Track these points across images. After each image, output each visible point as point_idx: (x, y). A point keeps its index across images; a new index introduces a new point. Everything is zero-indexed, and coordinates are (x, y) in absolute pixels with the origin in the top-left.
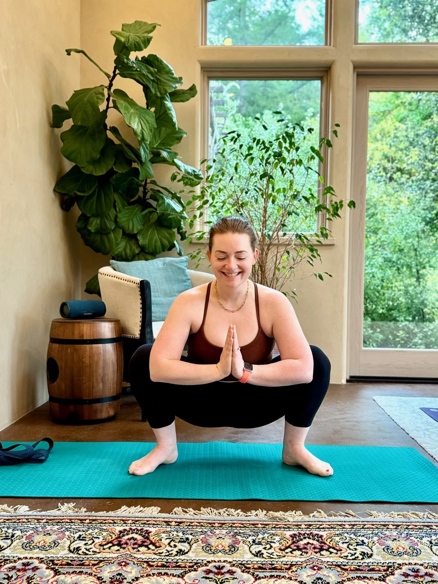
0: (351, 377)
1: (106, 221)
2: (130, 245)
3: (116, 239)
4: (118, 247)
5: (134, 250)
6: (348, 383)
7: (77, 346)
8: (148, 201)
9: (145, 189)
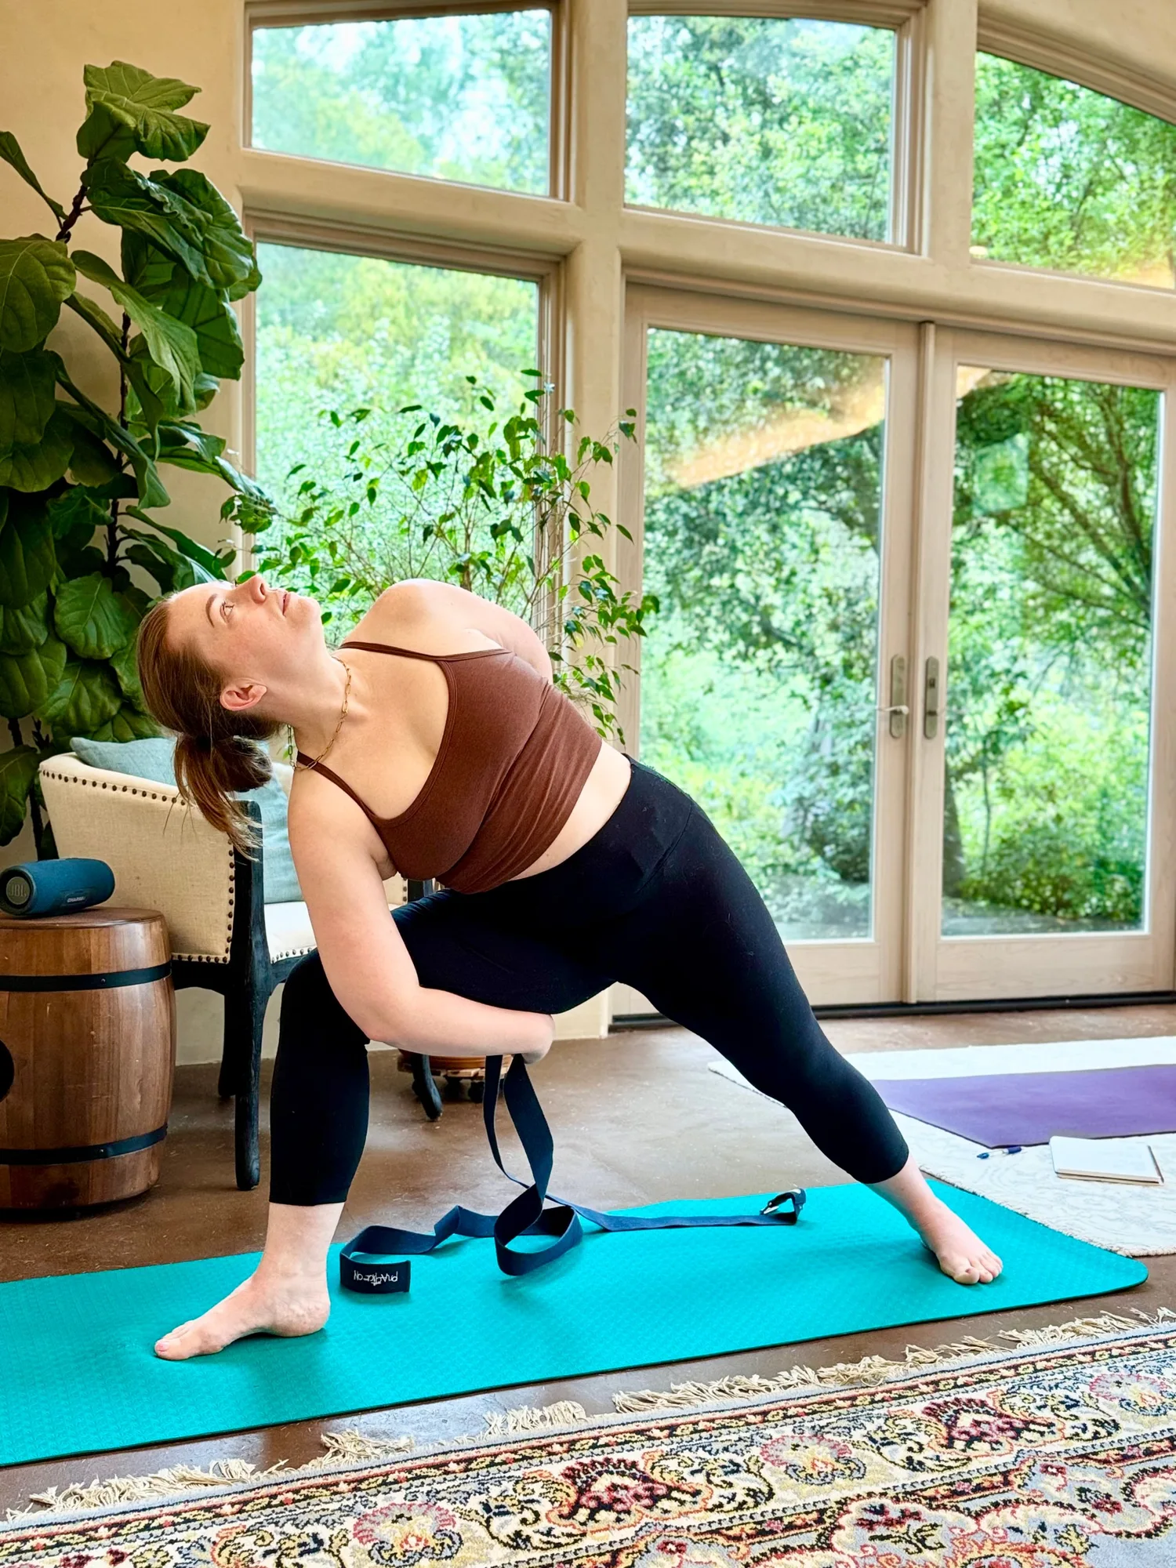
0: (616, 1019)
1: (22, 620)
2: (88, 691)
3: (50, 674)
4: (56, 696)
5: (104, 706)
6: (613, 1035)
7: (71, 995)
8: (120, 563)
9: (112, 528)
